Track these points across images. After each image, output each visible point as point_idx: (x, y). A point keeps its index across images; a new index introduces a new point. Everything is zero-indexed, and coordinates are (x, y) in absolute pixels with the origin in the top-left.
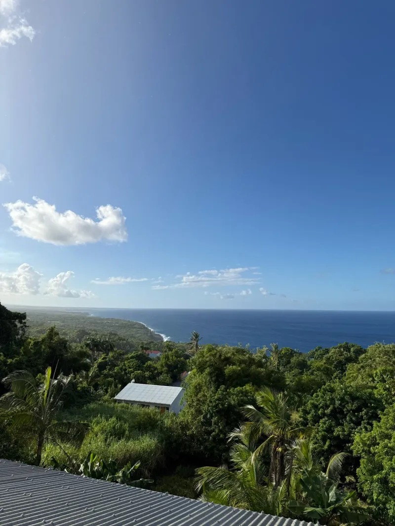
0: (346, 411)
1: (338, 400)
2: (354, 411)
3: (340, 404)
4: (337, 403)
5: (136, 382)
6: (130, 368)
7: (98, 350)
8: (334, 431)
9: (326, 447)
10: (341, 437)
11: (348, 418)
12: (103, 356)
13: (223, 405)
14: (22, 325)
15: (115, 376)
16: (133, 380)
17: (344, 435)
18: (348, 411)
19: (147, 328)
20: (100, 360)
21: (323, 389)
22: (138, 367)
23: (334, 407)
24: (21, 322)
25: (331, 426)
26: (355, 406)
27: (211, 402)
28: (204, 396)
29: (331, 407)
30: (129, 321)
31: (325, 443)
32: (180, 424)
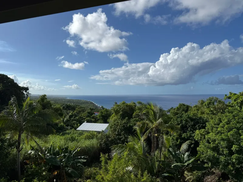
0: (188, 126)
1: (184, 121)
2: (192, 126)
3: (185, 123)
4: (184, 122)
5: (87, 122)
6: (84, 116)
7: (69, 110)
8: (182, 135)
9: (178, 143)
10: (186, 138)
11: (189, 129)
12: (72, 112)
13: (126, 126)
14: (27, 93)
15: (77, 120)
16: (86, 122)
17: (187, 137)
18: (189, 126)
19: (94, 104)
20: (70, 114)
21: (177, 117)
22: (88, 116)
23: (182, 125)
24: (26, 92)
25: (181, 133)
26: (192, 123)
27: (121, 124)
28: (118, 122)
29: (181, 125)
30: (86, 101)
31: (178, 141)
32: (106, 135)
